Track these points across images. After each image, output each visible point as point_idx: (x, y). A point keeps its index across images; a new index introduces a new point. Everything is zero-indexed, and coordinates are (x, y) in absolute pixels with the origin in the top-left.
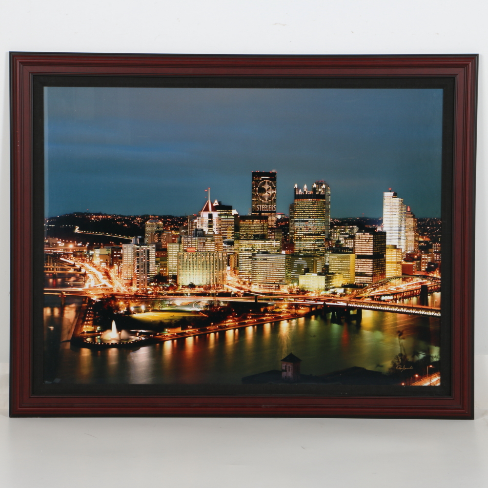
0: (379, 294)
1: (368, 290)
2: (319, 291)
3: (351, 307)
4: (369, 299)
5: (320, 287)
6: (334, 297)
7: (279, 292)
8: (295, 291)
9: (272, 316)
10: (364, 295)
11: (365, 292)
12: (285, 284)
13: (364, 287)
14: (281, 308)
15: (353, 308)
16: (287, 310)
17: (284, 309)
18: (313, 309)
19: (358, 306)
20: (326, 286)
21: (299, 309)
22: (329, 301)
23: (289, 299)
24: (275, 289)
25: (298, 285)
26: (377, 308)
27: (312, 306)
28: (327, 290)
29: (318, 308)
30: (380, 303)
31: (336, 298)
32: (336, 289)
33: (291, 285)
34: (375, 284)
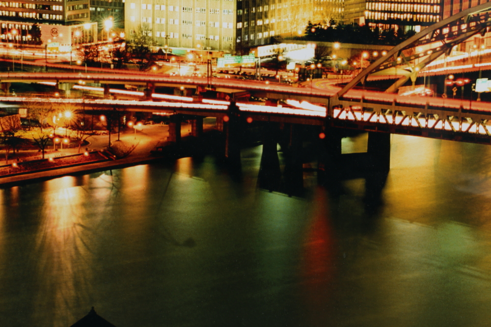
0: (468, 66)
1: (419, 49)
2: (211, 53)
3: (347, 121)
4: (422, 90)
5: (215, 39)
6: (273, 79)
7: (39, 54)
8: (106, 50)
9: (11, 157)
10: (400, 72)
11: (407, 61)
12: (62, 22)
13: (402, 36)
14: (47, 126)
15: (353, 129)
16: (74, 134)
17: (61, 131)
18: (185, 131)
19: (374, 119)
20: (239, 32)
21: (125, 129)
22: (253, 96)
23: (82, 86)
24: (21, 45)
25: (122, 27)
26: (457, 126)
27: (179, 117)
28: (243, 48)
29: (206, 126)
30: (466, 105)
31: (285, 83)
32: (282, 46)
33: (88, 26)
34: (452, 24)
